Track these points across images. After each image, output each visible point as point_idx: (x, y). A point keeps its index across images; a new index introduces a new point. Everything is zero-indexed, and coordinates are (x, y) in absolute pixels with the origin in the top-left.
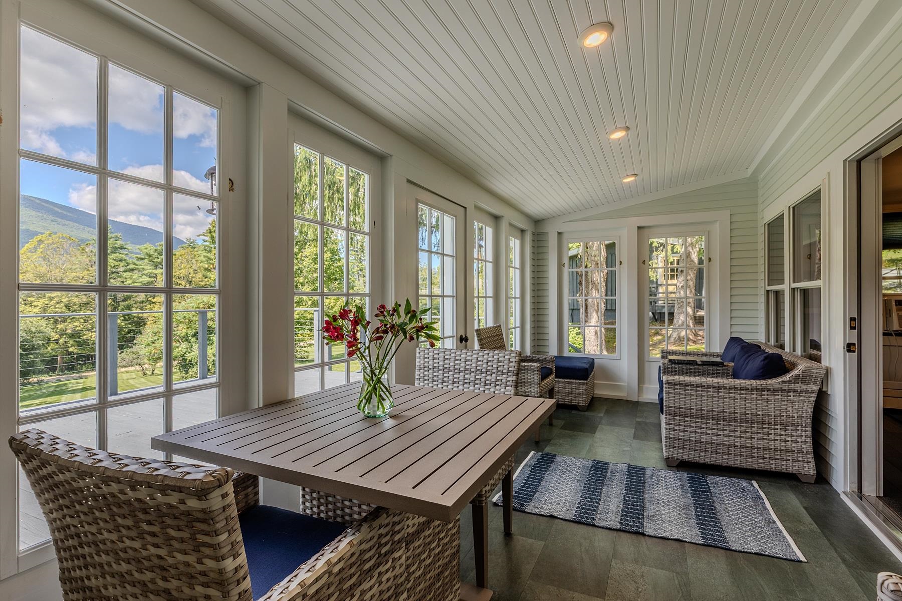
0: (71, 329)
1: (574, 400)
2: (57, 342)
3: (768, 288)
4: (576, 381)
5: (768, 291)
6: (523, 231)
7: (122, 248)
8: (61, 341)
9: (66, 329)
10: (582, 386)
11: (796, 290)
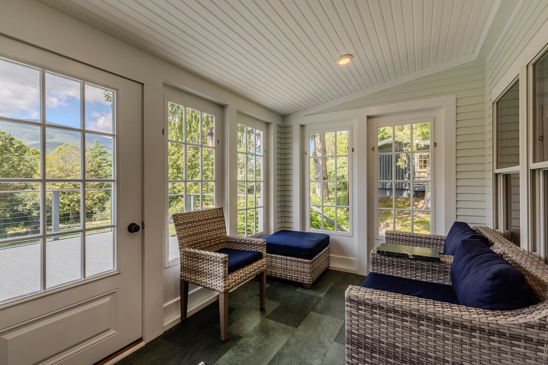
0: (76, 198)
1: (299, 278)
2: (69, 205)
3: (497, 171)
4: (301, 260)
5: (497, 175)
6: (268, 124)
7: (105, 153)
8: (72, 205)
9: (74, 198)
10: (306, 265)
11: (537, 172)
